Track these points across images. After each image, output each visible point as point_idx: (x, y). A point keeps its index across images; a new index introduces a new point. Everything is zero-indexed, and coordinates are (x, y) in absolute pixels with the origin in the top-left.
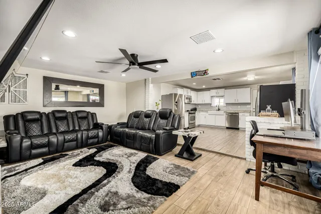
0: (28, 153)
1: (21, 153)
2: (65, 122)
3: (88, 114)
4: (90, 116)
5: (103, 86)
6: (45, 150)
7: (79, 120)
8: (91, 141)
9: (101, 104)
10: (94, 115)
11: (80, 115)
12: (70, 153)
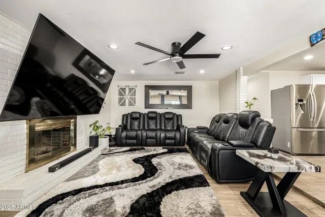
0: (124, 141)
1: (121, 141)
2: (154, 121)
3: (173, 116)
4: (175, 117)
5: (191, 87)
6: (134, 141)
7: (166, 121)
8: (168, 141)
9: (189, 106)
10: (180, 117)
11: (167, 116)
12: (146, 148)
